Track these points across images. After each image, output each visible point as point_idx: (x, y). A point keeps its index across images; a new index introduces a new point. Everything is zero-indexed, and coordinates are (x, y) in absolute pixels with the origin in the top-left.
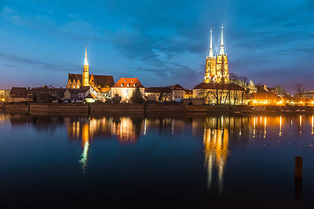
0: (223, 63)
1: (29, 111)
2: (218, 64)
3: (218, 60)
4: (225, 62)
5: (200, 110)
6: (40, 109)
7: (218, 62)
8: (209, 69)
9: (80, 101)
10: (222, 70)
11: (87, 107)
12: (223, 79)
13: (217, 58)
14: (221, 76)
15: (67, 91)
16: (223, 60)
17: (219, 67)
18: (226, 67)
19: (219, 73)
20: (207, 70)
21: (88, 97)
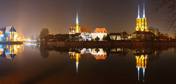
0: (144, 22)
1: (56, 45)
2: (142, 22)
3: (142, 20)
4: (145, 21)
5: (139, 44)
6: (61, 44)
7: (142, 21)
8: (138, 24)
9: (76, 40)
10: (144, 25)
11: (83, 43)
12: (145, 29)
13: (141, 19)
14: (144, 28)
15: (70, 35)
16: (144, 20)
17: (143, 23)
18: (146, 24)
19: (143, 26)
20: (137, 25)
21: (80, 38)
